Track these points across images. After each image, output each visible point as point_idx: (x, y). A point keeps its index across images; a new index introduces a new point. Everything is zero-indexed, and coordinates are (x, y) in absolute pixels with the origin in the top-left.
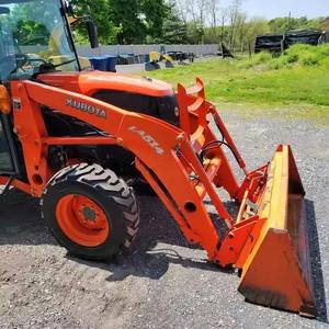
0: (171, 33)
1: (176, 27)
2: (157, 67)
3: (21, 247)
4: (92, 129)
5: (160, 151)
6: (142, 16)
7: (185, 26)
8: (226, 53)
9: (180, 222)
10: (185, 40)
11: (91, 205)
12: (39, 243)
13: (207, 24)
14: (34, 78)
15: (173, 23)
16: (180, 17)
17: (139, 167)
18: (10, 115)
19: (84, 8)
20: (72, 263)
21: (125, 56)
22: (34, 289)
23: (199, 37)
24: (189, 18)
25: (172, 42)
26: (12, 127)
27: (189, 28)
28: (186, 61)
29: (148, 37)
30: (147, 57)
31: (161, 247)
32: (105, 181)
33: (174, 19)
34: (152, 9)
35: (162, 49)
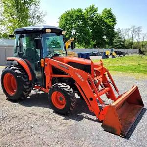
0: (118, 44)
1: (120, 41)
2: (108, 58)
3: (41, 108)
4: (65, 73)
5: (83, 80)
6: (105, 37)
7: (124, 41)
8: (141, 53)
9: (88, 104)
10: (124, 47)
11: (62, 96)
12: (46, 108)
13: (135, 40)
14: (52, 58)
15: (119, 40)
16: (122, 37)
17: (77, 85)
18: (44, 68)
19: (81, 34)
20: (54, 114)
21: (95, 53)
22: (42, 118)
23: (131, 45)
24: (126, 38)
25: (118, 48)
26: (44, 71)
27: (126, 42)
28: (122, 56)
29: (107, 46)
30: (105, 53)
31: (83, 114)
32: (66, 88)
33: (119, 38)
34: (109, 34)
35: (112, 50)
